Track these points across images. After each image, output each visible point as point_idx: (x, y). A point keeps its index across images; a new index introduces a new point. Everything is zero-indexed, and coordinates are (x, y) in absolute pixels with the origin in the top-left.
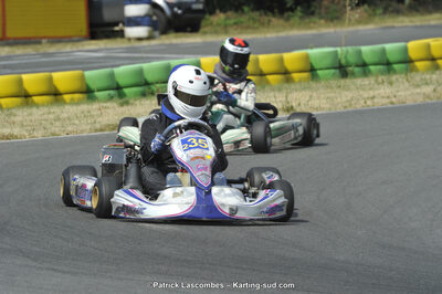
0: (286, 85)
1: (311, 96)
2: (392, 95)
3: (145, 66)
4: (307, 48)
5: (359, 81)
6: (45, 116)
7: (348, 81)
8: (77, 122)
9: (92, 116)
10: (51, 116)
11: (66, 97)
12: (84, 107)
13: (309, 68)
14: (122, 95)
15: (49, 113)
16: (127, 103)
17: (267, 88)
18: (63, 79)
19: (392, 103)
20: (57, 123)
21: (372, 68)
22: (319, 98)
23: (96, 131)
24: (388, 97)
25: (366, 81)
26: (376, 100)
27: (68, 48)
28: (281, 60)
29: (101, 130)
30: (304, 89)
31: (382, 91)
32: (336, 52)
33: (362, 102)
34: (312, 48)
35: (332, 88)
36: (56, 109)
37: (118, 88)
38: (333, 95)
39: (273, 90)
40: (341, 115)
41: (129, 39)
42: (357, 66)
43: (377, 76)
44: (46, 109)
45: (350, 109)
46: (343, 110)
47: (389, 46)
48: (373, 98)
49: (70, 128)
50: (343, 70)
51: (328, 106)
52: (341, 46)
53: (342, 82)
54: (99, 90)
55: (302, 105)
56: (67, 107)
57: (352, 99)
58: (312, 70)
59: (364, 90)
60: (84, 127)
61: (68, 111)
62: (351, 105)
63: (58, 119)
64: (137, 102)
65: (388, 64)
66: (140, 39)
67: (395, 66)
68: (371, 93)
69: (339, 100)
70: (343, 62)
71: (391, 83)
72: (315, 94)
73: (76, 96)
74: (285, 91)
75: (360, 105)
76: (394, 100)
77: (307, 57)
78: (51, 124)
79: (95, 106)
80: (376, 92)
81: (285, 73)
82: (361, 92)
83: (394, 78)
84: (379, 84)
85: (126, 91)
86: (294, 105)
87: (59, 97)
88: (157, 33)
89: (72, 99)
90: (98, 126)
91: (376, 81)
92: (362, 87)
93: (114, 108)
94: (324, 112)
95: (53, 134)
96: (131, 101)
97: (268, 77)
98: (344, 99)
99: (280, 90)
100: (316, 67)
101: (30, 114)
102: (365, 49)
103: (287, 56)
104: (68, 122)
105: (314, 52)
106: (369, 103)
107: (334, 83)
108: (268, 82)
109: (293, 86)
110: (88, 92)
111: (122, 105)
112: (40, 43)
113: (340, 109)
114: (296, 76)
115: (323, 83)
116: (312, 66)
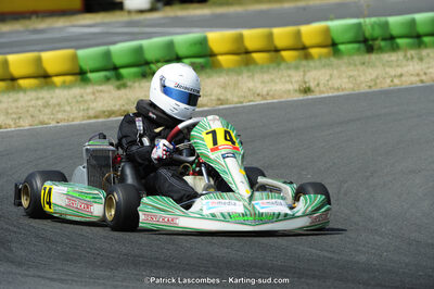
0: (304, 62)
1: (331, 76)
2: (421, 73)
3: (145, 43)
4: (326, 19)
5: (386, 57)
6: (33, 102)
7: (373, 57)
8: (68, 108)
9: (85, 101)
10: (40, 102)
11: (57, 80)
12: (77, 91)
13: (330, 42)
14: (119, 77)
15: (37, 99)
16: (125, 86)
17: (283, 66)
18: (53, 59)
19: (422, 81)
20: (47, 111)
21: (399, 41)
22: (340, 77)
23: (89, 118)
24: (418, 75)
25: (393, 57)
26: (403, 79)
27: (60, 23)
28: (298, 34)
29: (96, 117)
30: (324, 66)
31: (411, 68)
32: (360, 24)
33: (388, 81)
34: (332, 19)
35: (355, 65)
36: (45, 94)
37: (115, 68)
38: (356, 73)
39: (289, 68)
40: (365, 96)
41: (129, 12)
42: (384, 39)
43: (406, 51)
44: (33, 95)
45: (374, 89)
46: (367, 90)
47: (419, 17)
48: (401, 75)
49: (60, 116)
50: (367, 44)
51: (351, 86)
52: (364, 17)
53: (367, 57)
54: (92, 71)
55: (321, 86)
56: (57, 91)
57: (377, 77)
58: (333, 45)
59: (391, 67)
60: (75, 114)
61: (59, 95)
62: (376, 84)
63: (46, 105)
64: (137, 84)
65: (419, 36)
66: (142, 12)
67: (426, 39)
68: (399, 71)
69: (362, 79)
70: (367, 34)
71: (421, 59)
72: (335, 72)
73: (68, 78)
74: (302, 69)
75: (386, 84)
76: (424, 78)
77: (327, 31)
78: (40, 111)
79: (89, 89)
80: (405, 69)
81: (302, 49)
82: (387, 69)
83: (424, 52)
84: (407, 60)
85: (123, 71)
86: (312, 85)
87: (48, 80)
88: (159, 5)
89: (64, 82)
90: (91, 113)
91: (405, 56)
92: (389, 64)
93: (109, 92)
94: (346, 92)
95: (42, 123)
96: (129, 83)
97: (284, 53)
98: (369, 78)
99: (297, 68)
100: (337, 41)
101: (16, 101)
102: (392, 20)
103: (305, 29)
104: (57, 108)
105: (336, 25)
106: (396, 81)
107: (357, 59)
108: (283, 59)
109: (312, 64)
110: (81, 74)
111: (119, 88)
112: (29, 18)
113: (364, 89)
114: (314, 51)
115: (346, 59)
116: (333, 40)
